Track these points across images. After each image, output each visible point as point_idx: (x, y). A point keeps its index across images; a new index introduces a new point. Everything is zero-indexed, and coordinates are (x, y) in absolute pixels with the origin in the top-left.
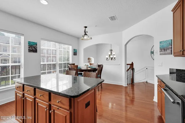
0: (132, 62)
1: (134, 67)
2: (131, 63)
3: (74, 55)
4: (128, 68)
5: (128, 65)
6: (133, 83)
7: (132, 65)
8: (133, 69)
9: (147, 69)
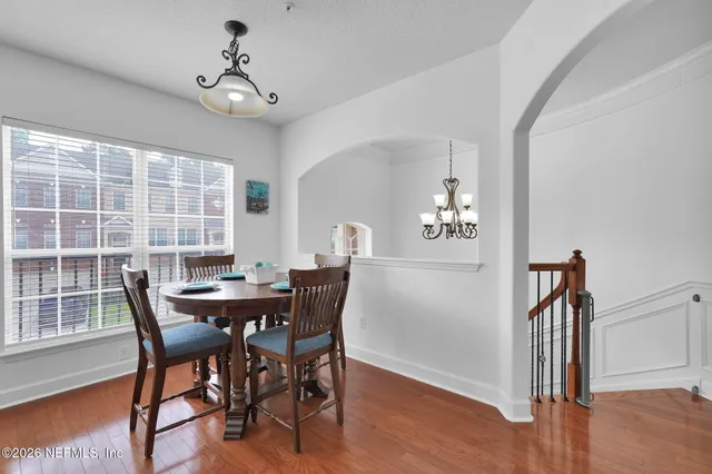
0: (577, 253)
1: (588, 288)
2: (565, 257)
3: (250, 209)
4: (545, 293)
5: (545, 275)
6: (578, 393)
7: (575, 268)
8: (581, 302)
9: (697, 298)
